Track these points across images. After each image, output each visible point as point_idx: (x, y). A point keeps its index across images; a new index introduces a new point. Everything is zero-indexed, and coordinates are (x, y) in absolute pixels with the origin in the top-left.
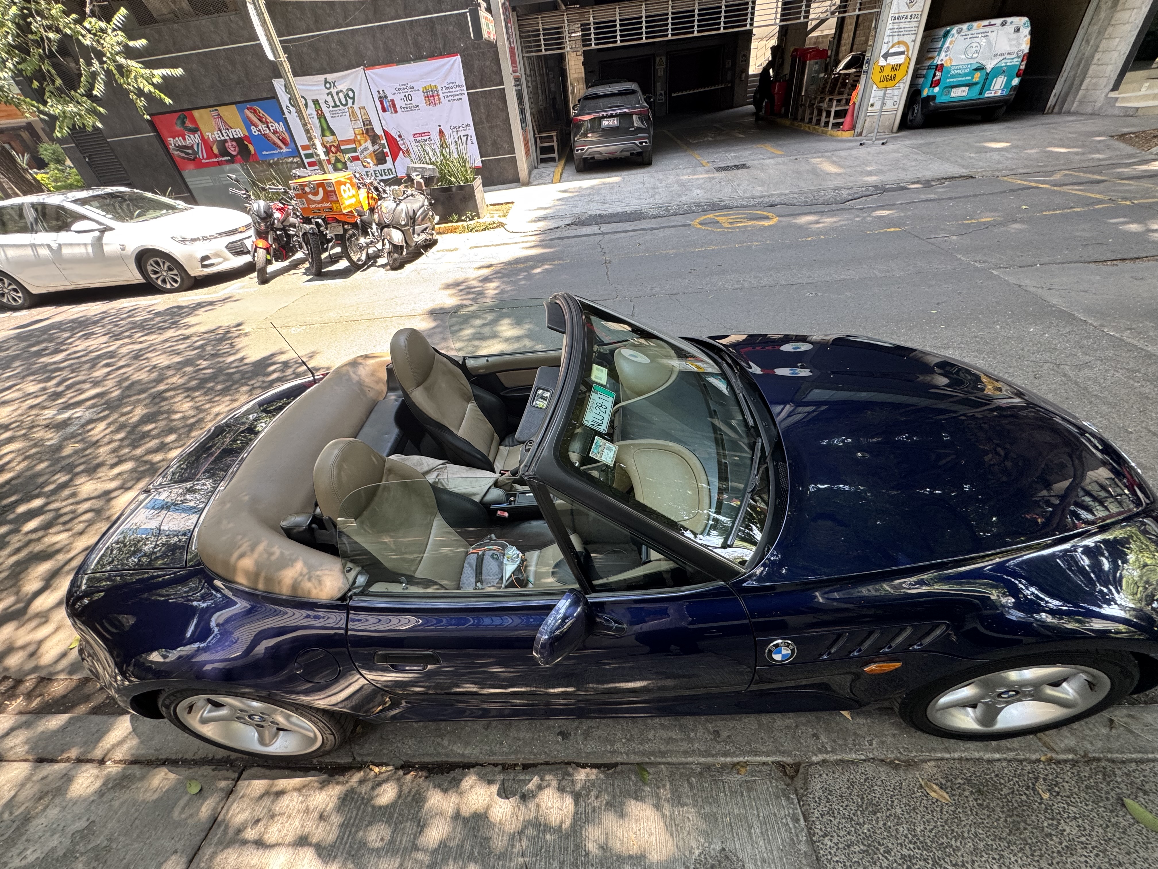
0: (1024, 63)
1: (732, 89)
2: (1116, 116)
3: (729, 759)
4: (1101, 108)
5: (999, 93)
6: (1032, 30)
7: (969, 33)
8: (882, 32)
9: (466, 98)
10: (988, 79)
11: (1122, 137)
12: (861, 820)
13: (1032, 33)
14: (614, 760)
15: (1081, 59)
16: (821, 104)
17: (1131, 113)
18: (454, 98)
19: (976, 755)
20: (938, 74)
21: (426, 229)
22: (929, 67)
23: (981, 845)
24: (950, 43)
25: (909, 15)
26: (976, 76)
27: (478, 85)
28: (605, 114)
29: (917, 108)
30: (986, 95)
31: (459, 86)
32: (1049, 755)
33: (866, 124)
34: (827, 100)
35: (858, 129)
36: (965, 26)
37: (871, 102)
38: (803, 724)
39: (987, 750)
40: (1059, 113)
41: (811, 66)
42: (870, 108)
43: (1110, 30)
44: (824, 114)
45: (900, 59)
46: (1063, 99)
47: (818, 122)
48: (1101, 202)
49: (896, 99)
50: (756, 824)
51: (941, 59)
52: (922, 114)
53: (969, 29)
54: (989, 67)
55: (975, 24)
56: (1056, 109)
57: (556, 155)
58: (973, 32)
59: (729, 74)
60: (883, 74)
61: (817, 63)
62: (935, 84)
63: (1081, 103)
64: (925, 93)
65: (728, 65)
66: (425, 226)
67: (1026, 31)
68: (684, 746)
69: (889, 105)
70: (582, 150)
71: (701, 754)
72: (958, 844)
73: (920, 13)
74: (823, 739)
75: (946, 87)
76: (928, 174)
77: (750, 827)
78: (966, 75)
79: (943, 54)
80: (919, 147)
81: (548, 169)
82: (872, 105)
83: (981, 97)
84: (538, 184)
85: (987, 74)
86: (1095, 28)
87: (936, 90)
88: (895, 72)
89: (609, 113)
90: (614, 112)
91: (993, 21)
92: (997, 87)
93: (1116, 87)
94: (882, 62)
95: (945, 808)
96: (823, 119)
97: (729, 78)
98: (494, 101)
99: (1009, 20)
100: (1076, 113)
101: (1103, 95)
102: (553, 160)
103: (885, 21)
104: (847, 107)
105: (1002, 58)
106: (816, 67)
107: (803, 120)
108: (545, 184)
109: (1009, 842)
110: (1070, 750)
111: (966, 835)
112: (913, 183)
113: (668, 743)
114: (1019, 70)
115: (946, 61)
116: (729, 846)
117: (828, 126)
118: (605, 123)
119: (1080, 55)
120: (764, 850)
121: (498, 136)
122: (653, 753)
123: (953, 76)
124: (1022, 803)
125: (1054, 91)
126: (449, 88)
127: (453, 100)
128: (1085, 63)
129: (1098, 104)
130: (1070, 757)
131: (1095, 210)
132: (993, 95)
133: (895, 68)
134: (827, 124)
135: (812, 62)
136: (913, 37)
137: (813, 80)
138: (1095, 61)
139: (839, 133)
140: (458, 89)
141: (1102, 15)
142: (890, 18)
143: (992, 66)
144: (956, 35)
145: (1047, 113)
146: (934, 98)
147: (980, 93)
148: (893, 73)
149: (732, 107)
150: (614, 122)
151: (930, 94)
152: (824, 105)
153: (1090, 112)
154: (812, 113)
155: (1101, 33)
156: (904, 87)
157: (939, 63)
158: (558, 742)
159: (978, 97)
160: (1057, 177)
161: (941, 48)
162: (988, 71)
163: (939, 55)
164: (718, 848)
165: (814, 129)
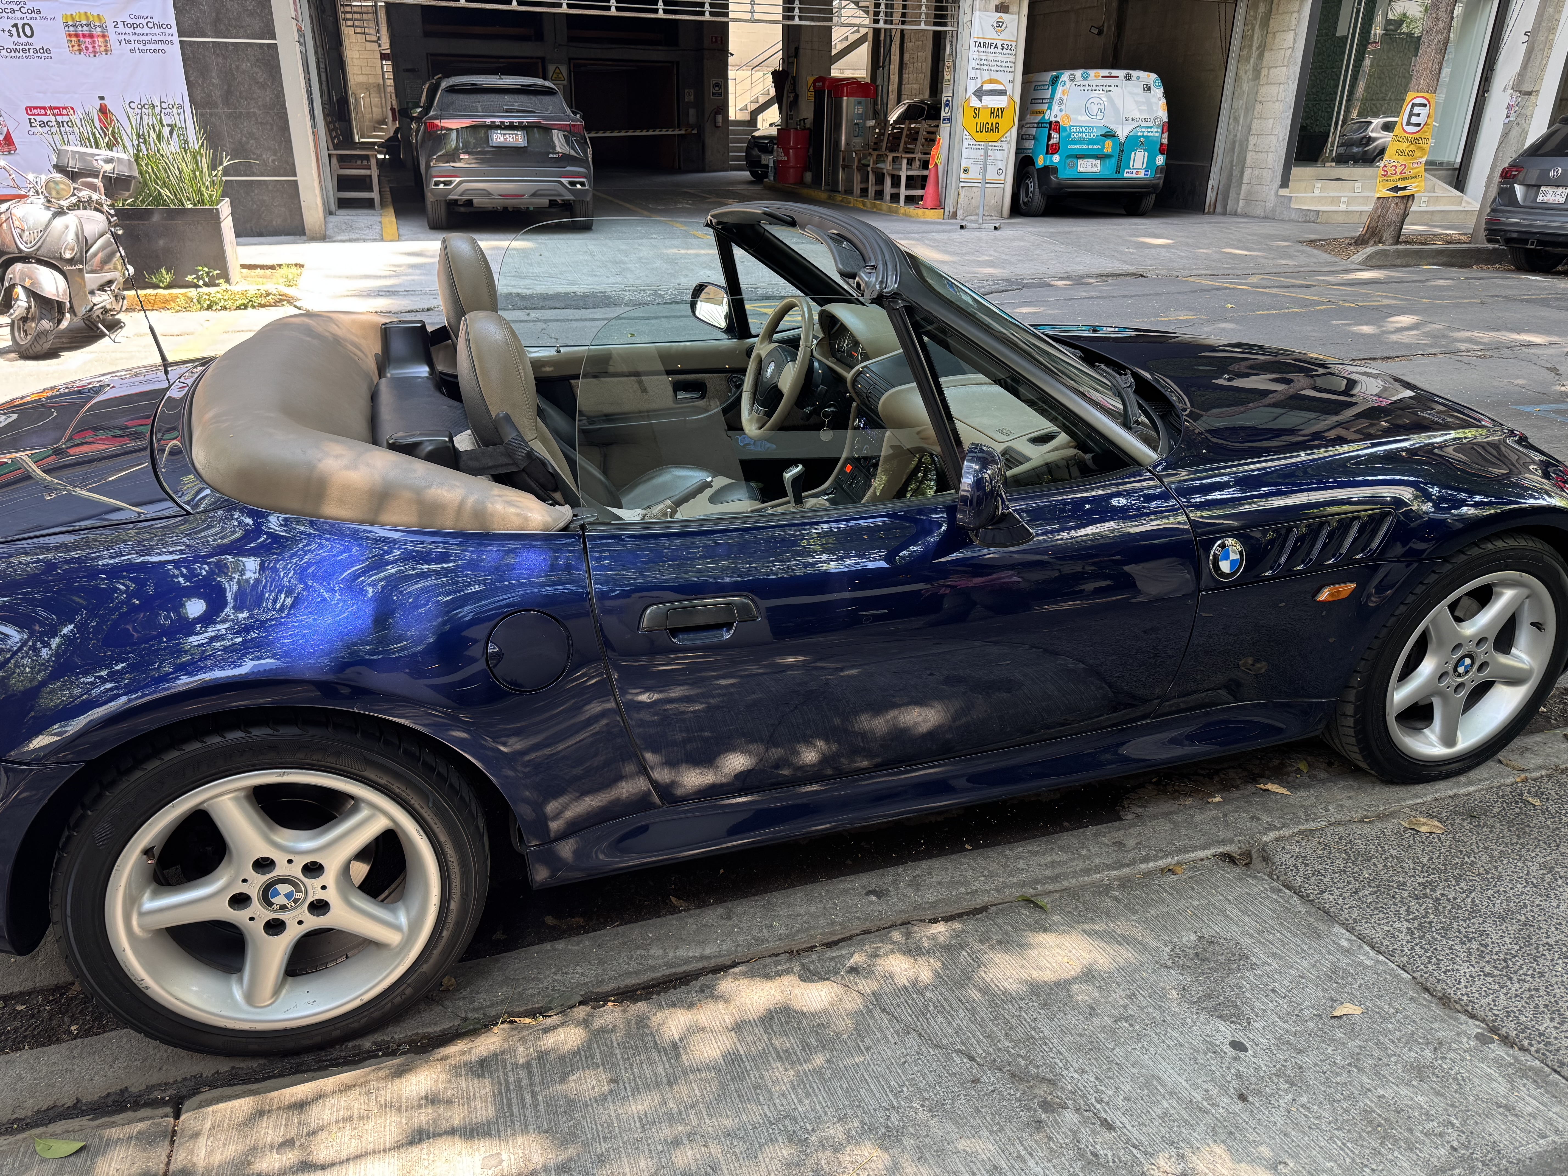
0: (1166, 135)
1: (700, 139)
2: (1293, 221)
3: (1152, 865)
4: (1274, 210)
5: (1142, 174)
6: (1165, 91)
7: (1086, 83)
8: (964, 63)
9: (175, 52)
10: (1123, 150)
11: (1311, 242)
12: (1356, 869)
13: (1167, 95)
14: (979, 901)
15: (1234, 142)
16: (880, 165)
17: (1311, 218)
18: (144, 47)
19: (1450, 793)
20: (1054, 135)
21: (110, 282)
22: (1040, 125)
23: (1496, 853)
24: (1063, 92)
25: (999, 44)
26: (1106, 145)
27: (208, 29)
28: (498, 121)
29: (1032, 184)
30: (1126, 175)
31: (160, 26)
32: (1523, 776)
33: (961, 200)
34: (890, 158)
35: (950, 208)
36: (1078, 73)
37: (963, 166)
38: (1233, 812)
39: (1458, 785)
40: (1224, 214)
41: (850, 106)
42: (963, 175)
43: (1258, 107)
44: (888, 181)
45: (1000, 102)
46: (1224, 195)
47: (879, 195)
48: (1321, 303)
49: (1001, 165)
50: (1228, 907)
51: (1054, 114)
52: (1043, 194)
53: (1085, 78)
54: (1122, 133)
55: (1092, 73)
56: (1219, 209)
57: (375, 195)
58: (1091, 83)
59: (692, 112)
60: (979, 121)
61: (859, 103)
62: (1052, 149)
63: (1248, 201)
64: (1041, 161)
65: (689, 96)
66: (109, 276)
67: (1158, 92)
68: (1080, 865)
69: (992, 174)
70: (446, 183)
71: (1108, 867)
72: (1472, 859)
73: (1014, 44)
74: (1265, 818)
75: (1069, 156)
76: (1080, 269)
77: (1223, 911)
78: (1091, 142)
79: (1056, 108)
80: (1051, 236)
81: (362, 219)
82: (966, 171)
83: (1119, 176)
84: (350, 240)
85: (1122, 145)
86: (1240, 103)
87: (1056, 158)
88: (997, 120)
89: (507, 121)
90: (516, 121)
91: (1115, 72)
92: (1138, 165)
93: (1285, 183)
94: (975, 102)
95: (1443, 838)
96: (888, 189)
97: (692, 119)
98: (247, 65)
99: (1135, 73)
100: (1245, 215)
101: (1273, 192)
102: (368, 204)
103: (966, 47)
104: (925, 173)
105: (1136, 124)
106: (859, 110)
107: (849, 191)
108: (365, 240)
109: (1522, 844)
110: (1540, 768)
111: (1476, 850)
112: (1062, 279)
113: (1053, 867)
114: (1162, 144)
115: (1062, 118)
116: (1206, 932)
117: (898, 202)
118: (498, 138)
119: (1231, 137)
120: (1254, 923)
121: (251, 135)
122: (1037, 881)
123: (1075, 142)
124: (1517, 815)
125: (1210, 182)
126: (133, 26)
127: (143, 51)
128: (1240, 148)
129: (1270, 205)
130: (1544, 773)
131: (1317, 311)
132: (1134, 175)
133: (997, 113)
134: (895, 198)
135: (852, 99)
136: (1010, 77)
137: (857, 129)
138: (1251, 147)
139: (920, 211)
140: (156, 30)
141: (1246, 87)
142: (973, 44)
143: (1125, 134)
144: (1068, 83)
145: (1209, 213)
146: (1053, 170)
147: (1118, 171)
148: (995, 121)
149: (703, 171)
150: (517, 139)
151: (1048, 164)
152: (887, 166)
153: (1262, 214)
154: (865, 179)
155: (1249, 109)
156: (1009, 149)
157: (1053, 119)
158: (872, 903)
159: (1115, 176)
160: (1254, 280)
161: (1052, 98)
162: (1122, 140)
163: (1050, 108)
164: (1193, 937)
165: (874, 206)
